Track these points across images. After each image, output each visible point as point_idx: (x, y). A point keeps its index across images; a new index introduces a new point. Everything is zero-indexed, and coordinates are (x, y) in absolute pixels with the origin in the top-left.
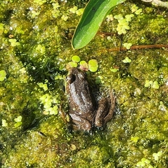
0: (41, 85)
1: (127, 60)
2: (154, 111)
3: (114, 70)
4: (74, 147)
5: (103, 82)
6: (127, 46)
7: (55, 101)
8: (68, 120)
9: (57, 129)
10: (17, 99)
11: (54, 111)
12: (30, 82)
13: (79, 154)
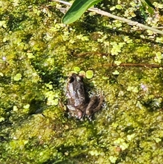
0: (47, 85)
1: (116, 73)
2: (132, 107)
3: (105, 78)
4: (67, 127)
5: (95, 85)
6: (117, 63)
7: (57, 96)
8: (65, 109)
9: (55, 114)
10: (27, 93)
11: (55, 103)
12: (39, 82)
13: (71, 131)
